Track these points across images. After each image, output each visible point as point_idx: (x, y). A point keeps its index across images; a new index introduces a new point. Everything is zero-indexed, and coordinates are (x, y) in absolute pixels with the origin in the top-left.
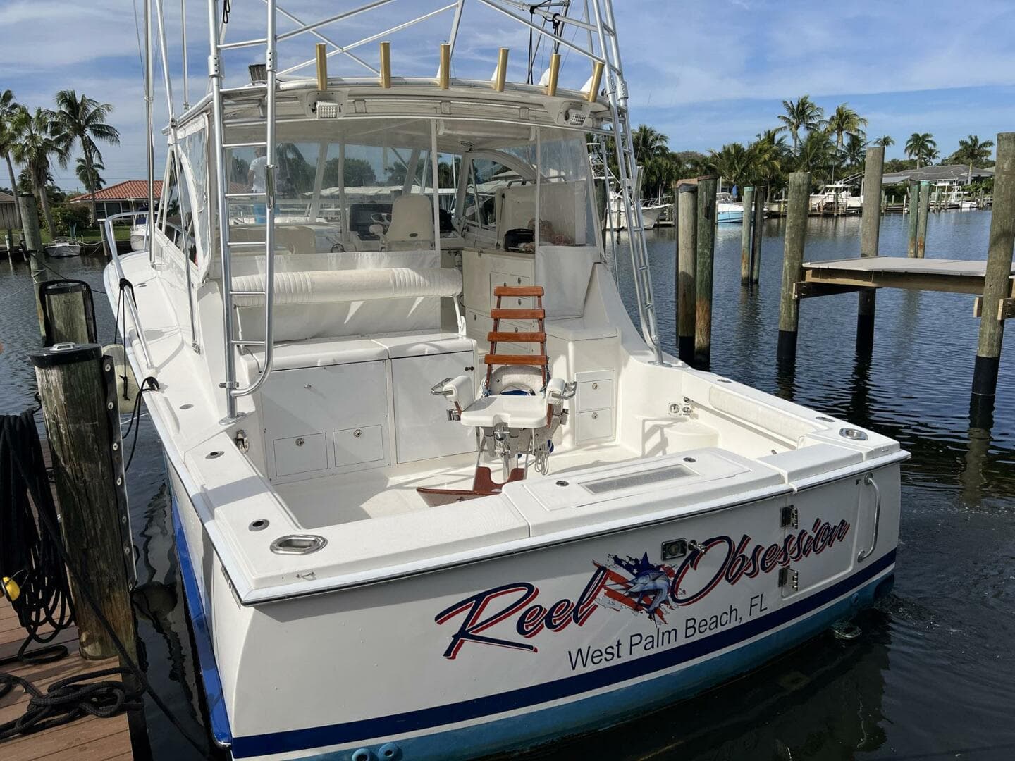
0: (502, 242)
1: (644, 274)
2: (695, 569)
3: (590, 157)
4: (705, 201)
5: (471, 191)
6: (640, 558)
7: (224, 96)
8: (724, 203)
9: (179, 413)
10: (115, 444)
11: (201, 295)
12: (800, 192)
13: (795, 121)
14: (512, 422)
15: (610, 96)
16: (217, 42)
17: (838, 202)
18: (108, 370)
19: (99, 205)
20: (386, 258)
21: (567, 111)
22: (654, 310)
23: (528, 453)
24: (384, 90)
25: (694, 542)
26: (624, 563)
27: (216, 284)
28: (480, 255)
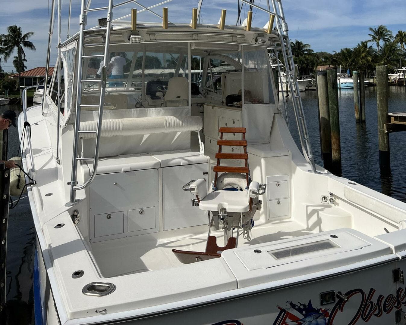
0: (224, 101)
1: (302, 121)
2: (342, 311)
3: (270, 55)
4: (331, 80)
5: (209, 71)
6: (307, 304)
7: (85, 33)
8: (344, 78)
9: (44, 198)
10: (4, 220)
11: (64, 132)
12: (382, 76)
13: (377, 37)
14: (230, 208)
15: (279, 30)
16: (85, 8)
17: (405, 78)
18: (6, 177)
19: (22, 79)
20: (162, 111)
21: (256, 38)
22: (309, 140)
23: (239, 228)
24: (164, 29)
25: (340, 293)
26: (297, 307)
27: (72, 125)
28: (213, 108)
